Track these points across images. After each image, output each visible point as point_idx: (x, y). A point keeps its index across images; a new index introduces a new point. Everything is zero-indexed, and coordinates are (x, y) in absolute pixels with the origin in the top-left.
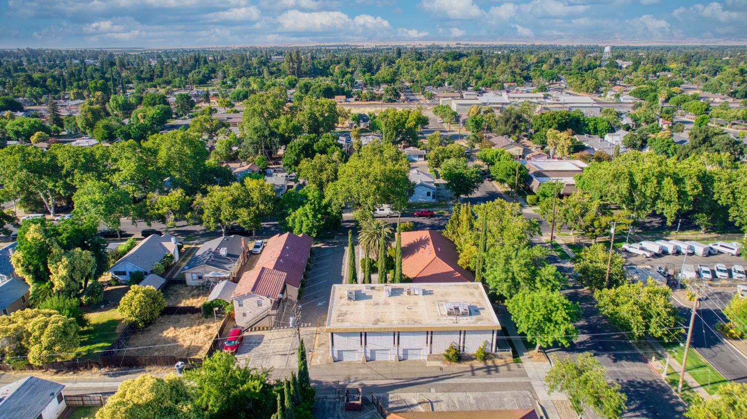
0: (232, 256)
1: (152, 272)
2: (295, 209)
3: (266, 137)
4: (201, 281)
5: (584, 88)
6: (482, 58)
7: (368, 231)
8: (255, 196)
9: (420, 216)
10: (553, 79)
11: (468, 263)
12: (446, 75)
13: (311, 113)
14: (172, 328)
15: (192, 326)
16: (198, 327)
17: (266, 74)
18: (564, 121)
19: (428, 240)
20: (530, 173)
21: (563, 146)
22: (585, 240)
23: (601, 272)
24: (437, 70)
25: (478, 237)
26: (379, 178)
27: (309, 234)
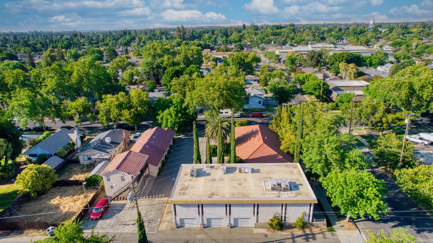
0: (115, 143)
1: (55, 154)
2: (163, 111)
3: (154, 69)
4: (90, 161)
5: (359, 43)
6: (294, 29)
7: (212, 124)
8: (135, 101)
9: (253, 117)
10: (338, 39)
11: (288, 148)
12: (272, 37)
13: (185, 56)
14: (58, 197)
15: (74, 195)
16: (79, 196)
17: (164, 39)
18: (349, 58)
19: (257, 131)
20: (330, 88)
21: (351, 73)
22: (374, 133)
23: (396, 155)
24: (267, 35)
25: (296, 128)
26: (222, 87)
27: (173, 128)
